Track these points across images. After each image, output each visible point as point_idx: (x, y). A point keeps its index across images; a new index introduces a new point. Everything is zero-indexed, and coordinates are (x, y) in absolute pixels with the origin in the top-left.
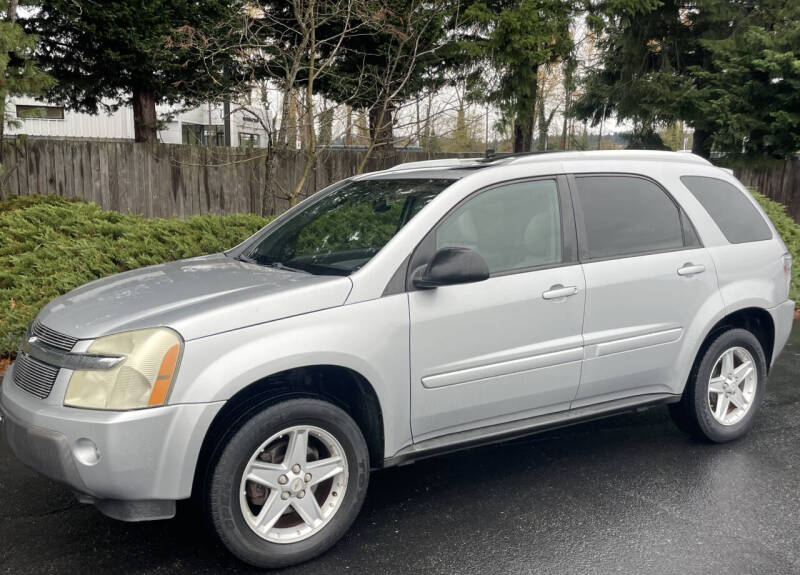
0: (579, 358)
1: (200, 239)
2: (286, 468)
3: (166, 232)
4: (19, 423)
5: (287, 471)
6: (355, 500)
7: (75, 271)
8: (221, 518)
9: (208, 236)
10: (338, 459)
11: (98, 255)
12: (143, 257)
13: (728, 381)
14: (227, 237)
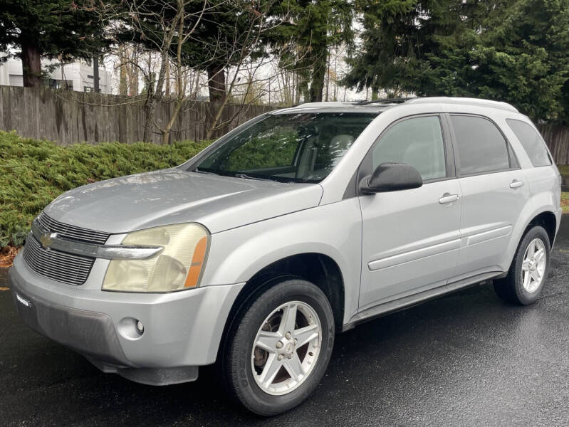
0: (457, 246)
1: (114, 161)
2: (281, 335)
3: (87, 155)
4: (55, 307)
5: (282, 338)
6: (326, 358)
7: (11, 184)
8: (239, 377)
9: (121, 160)
10: (315, 326)
11: (30, 172)
12: (70, 174)
13: (531, 262)
14: (136, 159)
